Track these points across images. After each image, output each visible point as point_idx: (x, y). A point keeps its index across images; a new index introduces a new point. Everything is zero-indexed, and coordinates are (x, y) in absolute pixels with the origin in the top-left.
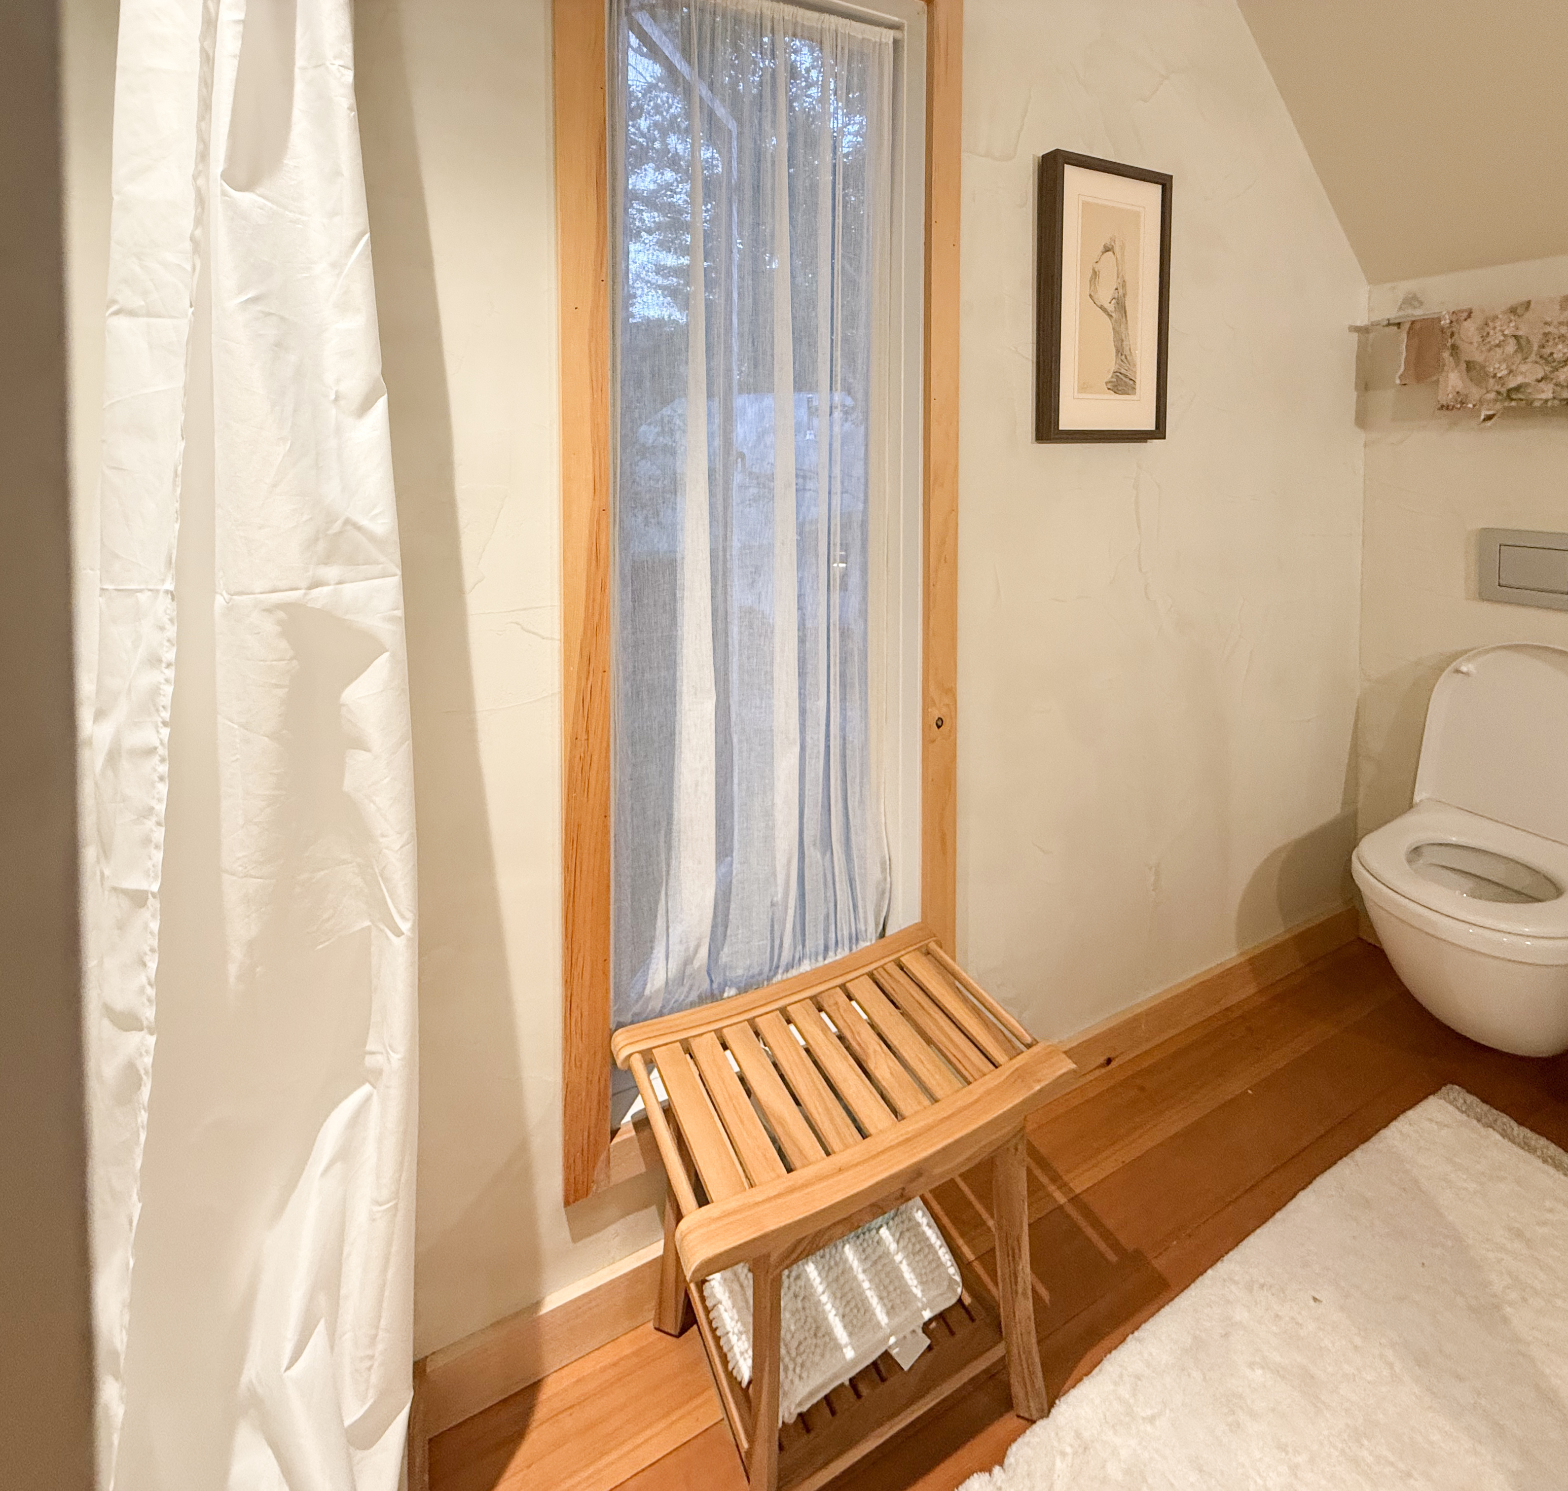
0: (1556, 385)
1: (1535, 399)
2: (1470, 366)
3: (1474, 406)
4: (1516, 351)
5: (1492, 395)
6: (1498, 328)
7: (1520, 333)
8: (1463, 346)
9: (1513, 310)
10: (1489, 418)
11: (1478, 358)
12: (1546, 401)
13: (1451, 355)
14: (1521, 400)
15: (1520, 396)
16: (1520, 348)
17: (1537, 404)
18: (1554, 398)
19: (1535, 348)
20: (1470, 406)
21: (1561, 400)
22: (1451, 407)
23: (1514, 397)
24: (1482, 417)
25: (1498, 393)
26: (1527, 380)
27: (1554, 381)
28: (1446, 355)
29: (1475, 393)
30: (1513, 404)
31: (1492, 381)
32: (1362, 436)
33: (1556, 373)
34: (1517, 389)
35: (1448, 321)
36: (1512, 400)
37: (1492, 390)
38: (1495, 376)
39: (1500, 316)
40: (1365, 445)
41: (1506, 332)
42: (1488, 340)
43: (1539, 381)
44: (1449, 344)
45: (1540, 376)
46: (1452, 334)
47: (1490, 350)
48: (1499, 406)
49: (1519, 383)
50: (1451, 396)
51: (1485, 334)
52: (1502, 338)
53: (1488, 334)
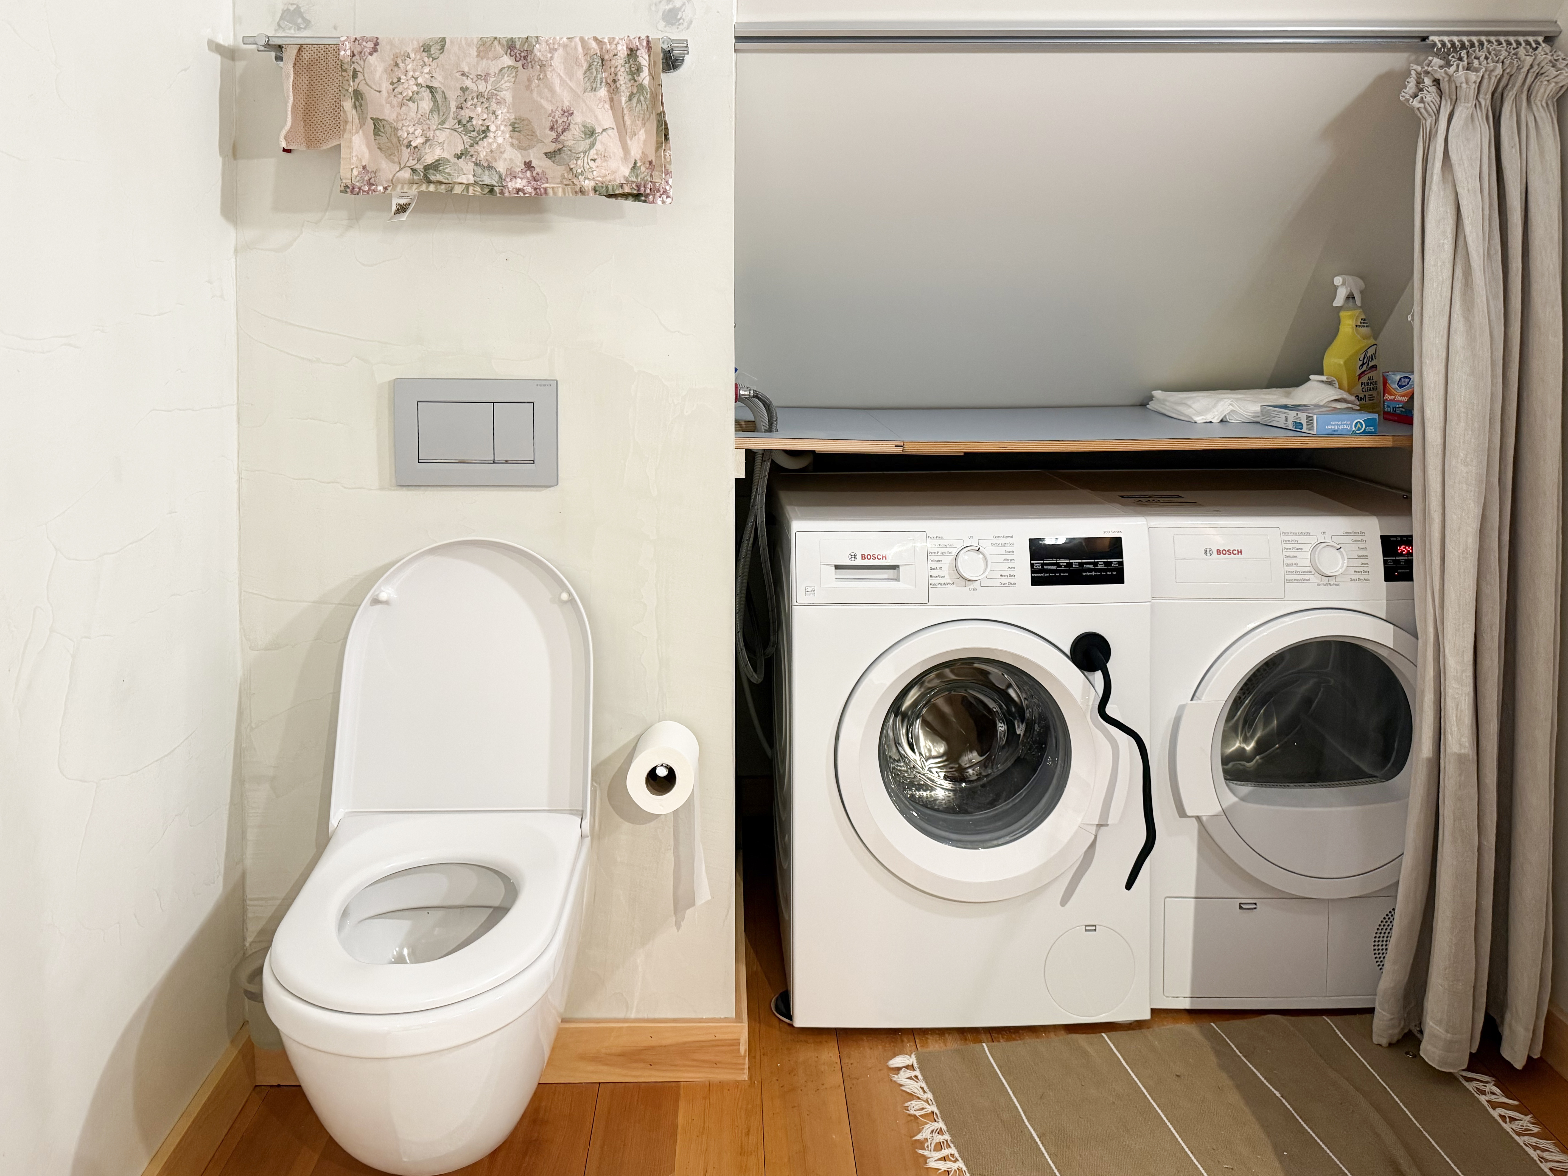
0: (476, 164)
1: (455, 183)
2: (378, 126)
3: (386, 188)
4: (431, 112)
5: (406, 174)
6: (411, 73)
7: (434, 84)
8: (370, 95)
9: (426, 49)
10: (402, 209)
11: (389, 114)
12: (468, 186)
13: (355, 106)
14: (441, 183)
15: (439, 177)
16: (436, 108)
17: (458, 190)
18: (476, 183)
19: (453, 108)
20: (381, 188)
21: (483, 186)
22: (357, 190)
23: (432, 178)
24: (394, 208)
25: (414, 171)
26: (445, 155)
27: (474, 160)
28: (348, 105)
29: (387, 169)
30: (432, 188)
31: (406, 152)
32: (230, 235)
33: (476, 147)
34: (435, 166)
35: (348, 53)
36: (430, 182)
37: (405, 167)
38: (409, 145)
39: (412, 56)
40: (236, 251)
41: (420, 81)
42: (399, 89)
43: (459, 157)
44: (351, 90)
45: (459, 149)
46: (355, 75)
47: (402, 105)
48: (414, 190)
49: (437, 158)
50: (355, 172)
51: (395, 80)
52: (415, 88)
53: (399, 79)
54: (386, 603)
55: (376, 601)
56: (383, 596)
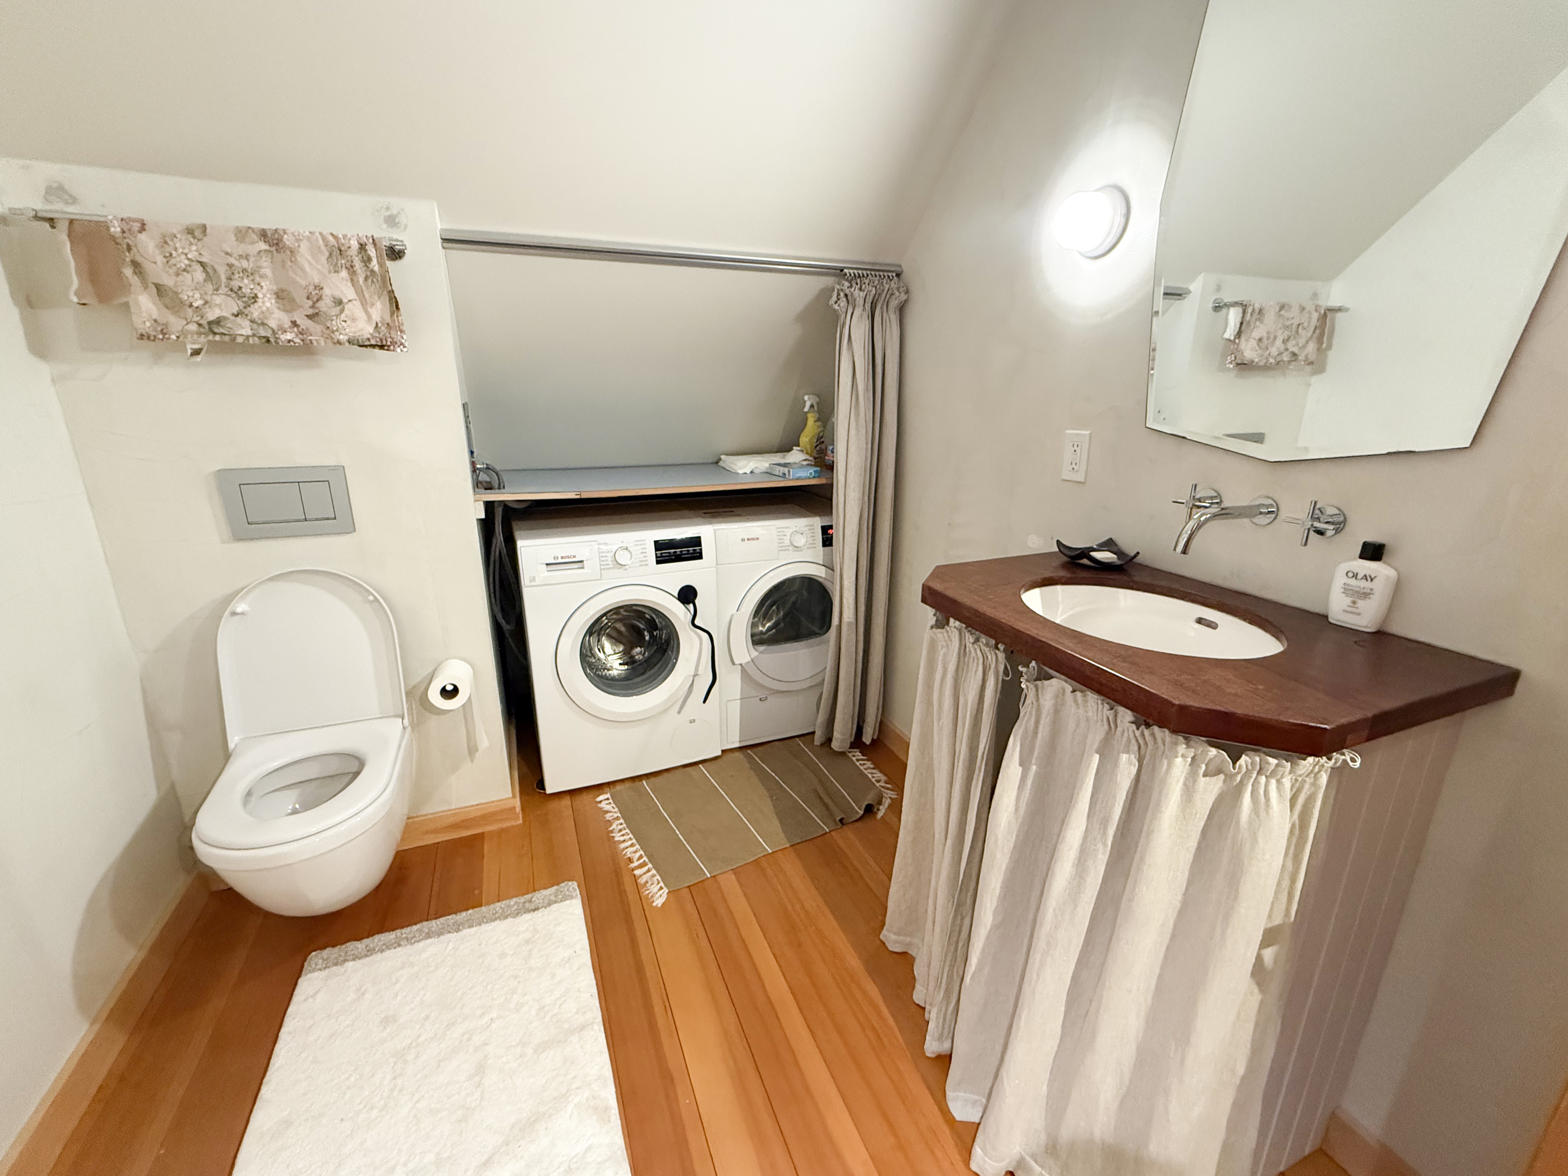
0: (252, 321)
1: (237, 335)
2: (160, 289)
3: (178, 337)
4: (205, 281)
5: (193, 327)
6: (180, 250)
7: (203, 260)
8: (147, 266)
9: (190, 231)
10: (196, 352)
11: (168, 281)
12: (248, 337)
13: (135, 273)
14: (225, 334)
15: (221, 330)
16: (208, 278)
17: (240, 340)
18: (254, 335)
19: (224, 279)
20: (174, 337)
21: (260, 338)
22: (152, 338)
23: (216, 330)
24: (189, 352)
25: (200, 325)
26: (224, 314)
27: (249, 317)
28: (128, 272)
29: (176, 323)
30: (217, 338)
31: (190, 311)
32: (44, 370)
33: (249, 309)
34: (218, 322)
35: (118, 229)
36: (215, 334)
37: (191, 321)
38: (191, 306)
39: (179, 236)
40: (53, 381)
41: (189, 256)
42: (173, 261)
43: (237, 316)
44: (128, 259)
45: (235, 310)
46: (129, 248)
47: (178, 275)
48: (203, 339)
49: (218, 316)
50: (148, 324)
51: (168, 255)
52: (187, 262)
53: (171, 255)
54: (242, 613)
55: (234, 614)
56: (239, 610)
